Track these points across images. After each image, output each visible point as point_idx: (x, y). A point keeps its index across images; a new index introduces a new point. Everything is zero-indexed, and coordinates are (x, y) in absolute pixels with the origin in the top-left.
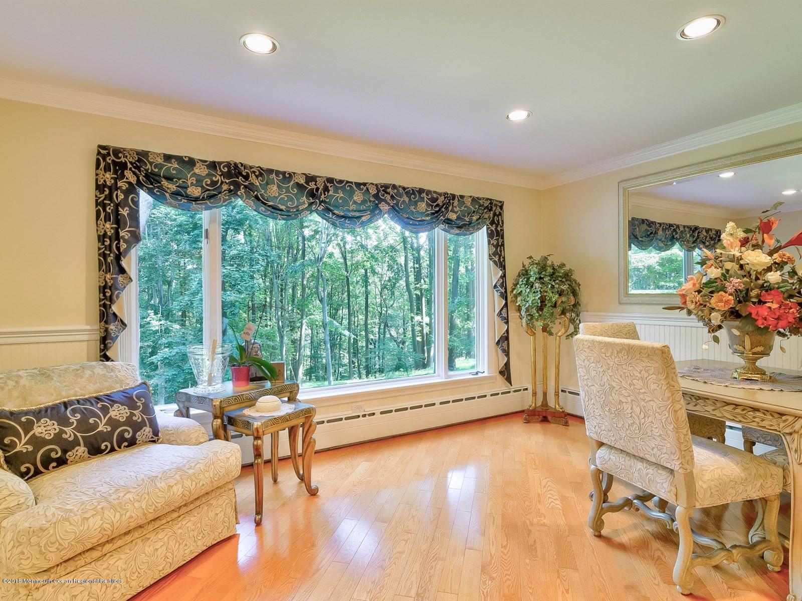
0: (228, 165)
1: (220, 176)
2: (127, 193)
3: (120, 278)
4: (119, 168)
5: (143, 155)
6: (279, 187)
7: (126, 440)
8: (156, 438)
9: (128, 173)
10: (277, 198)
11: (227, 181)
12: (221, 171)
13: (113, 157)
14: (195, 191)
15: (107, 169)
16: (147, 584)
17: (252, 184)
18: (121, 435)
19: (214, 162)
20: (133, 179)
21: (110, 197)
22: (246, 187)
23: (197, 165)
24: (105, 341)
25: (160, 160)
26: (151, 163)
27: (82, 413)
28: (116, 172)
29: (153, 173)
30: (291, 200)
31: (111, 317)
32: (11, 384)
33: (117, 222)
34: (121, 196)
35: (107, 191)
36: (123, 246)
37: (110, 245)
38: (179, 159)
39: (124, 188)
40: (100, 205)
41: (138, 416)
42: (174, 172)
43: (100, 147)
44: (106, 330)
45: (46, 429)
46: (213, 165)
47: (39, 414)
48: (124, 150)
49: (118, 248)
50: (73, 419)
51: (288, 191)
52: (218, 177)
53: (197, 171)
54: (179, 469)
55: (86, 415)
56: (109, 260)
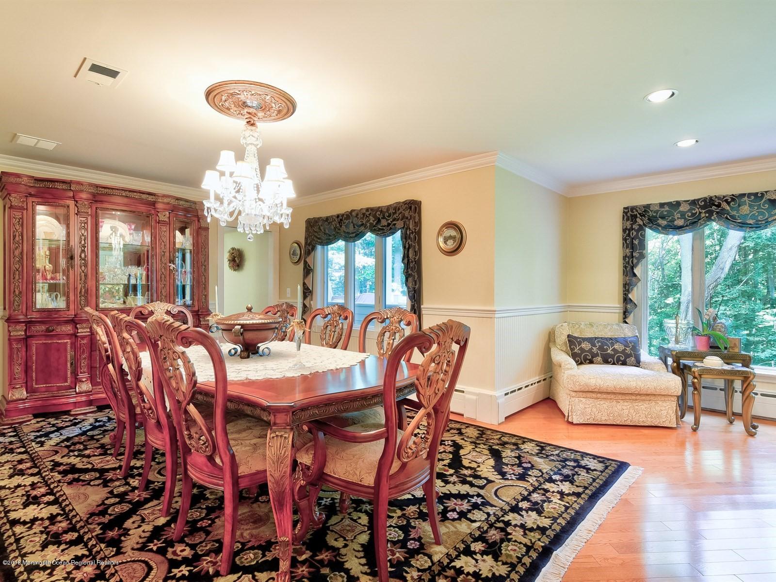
0: (705, 200)
1: (698, 208)
2: (638, 231)
3: (634, 279)
4: (634, 218)
5: (647, 207)
6: (750, 206)
7: (621, 361)
8: (638, 365)
9: (638, 220)
10: (748, 215)
11: (704, 211)
12: (699, 205)
13: (630, 213)
14: (680, 222)
15: (628, 220)
16: (618, 423)
17: (723, 209)
18: (619, 357)
19: (695, 200)
20: (641, 223)
21: (629, 235)
22: (717, 213)
23: (682, 205)
24: (626, 313)
25: (657, 208)
26: (651, 211)
27: (602, 343)
28: (632, 221)
29: (653, 216)
30: (763, 214)
31: (629, 301)
32: (577, 326)
33: (632, 248)
34: (635, 233)
35: (627, 232)
36: (635, 261)
37: (629, 261)
38: (669, 204)
39: (636, 228)
40: (625, 240)
41: (628, 351)
42: (666, 213)
43: (624, 208)
44: (626, 308)
45: (586, 346)
46: (694, 203)
47: (584, 339)
48: (637, 207)
49: (632, 263)
50: (597, 345)
51: (759, 207)
52: (697, 210)
53: (681, 209)
54: (636, 375)
55: (603, 344)
56: (628, 269)
